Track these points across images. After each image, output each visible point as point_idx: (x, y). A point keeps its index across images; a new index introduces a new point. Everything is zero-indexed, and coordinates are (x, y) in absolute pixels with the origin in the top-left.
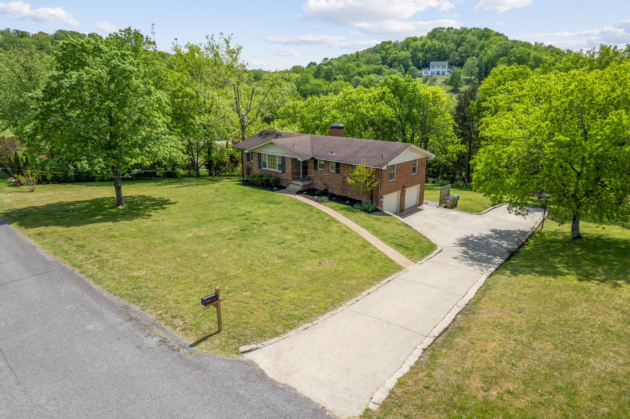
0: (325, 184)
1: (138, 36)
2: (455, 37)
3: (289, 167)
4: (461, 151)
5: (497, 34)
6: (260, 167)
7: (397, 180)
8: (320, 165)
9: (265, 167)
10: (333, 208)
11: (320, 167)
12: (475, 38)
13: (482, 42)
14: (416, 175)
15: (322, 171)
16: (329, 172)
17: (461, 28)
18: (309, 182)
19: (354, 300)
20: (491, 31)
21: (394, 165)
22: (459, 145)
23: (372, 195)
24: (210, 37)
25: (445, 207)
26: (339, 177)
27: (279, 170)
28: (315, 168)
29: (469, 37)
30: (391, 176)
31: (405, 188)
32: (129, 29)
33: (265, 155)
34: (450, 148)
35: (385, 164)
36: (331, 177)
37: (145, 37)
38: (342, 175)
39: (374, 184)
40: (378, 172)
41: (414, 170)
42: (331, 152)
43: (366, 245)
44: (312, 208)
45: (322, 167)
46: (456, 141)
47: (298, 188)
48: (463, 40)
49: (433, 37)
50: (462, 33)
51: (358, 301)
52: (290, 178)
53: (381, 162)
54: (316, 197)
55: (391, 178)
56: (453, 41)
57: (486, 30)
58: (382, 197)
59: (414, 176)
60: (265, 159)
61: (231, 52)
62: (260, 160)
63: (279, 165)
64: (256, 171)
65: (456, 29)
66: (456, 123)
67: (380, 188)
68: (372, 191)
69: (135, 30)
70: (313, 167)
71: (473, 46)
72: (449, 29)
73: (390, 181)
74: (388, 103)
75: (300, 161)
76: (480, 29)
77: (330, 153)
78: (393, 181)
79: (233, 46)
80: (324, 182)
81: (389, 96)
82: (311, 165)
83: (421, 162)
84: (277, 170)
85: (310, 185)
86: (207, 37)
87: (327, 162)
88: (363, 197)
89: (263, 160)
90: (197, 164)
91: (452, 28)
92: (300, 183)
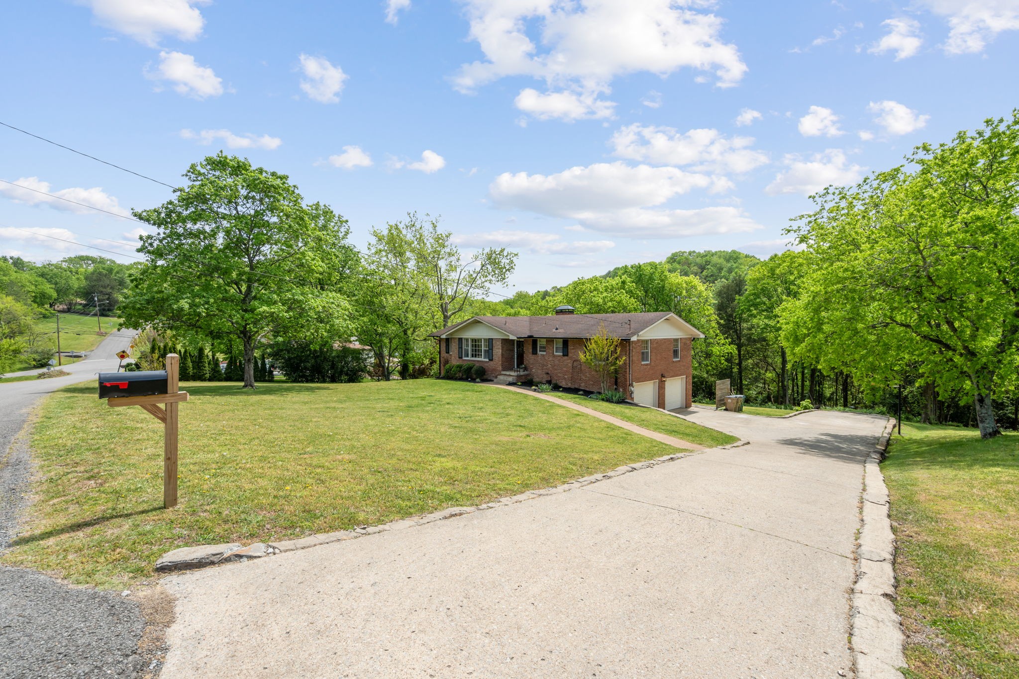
0: (548, 374)
1: (328, 213)
2: (699, 260)
3: (498, 351)
4: (731, 353)
5: (747, 256)
6: (461, 358)
7: (653, 364)
8: (541, 347)
9: (468, 356)
10: (559, 397)
11: (540, 351)
12: (722, 261)
13: (729, 265)
14: (679, 361)
15: (543, 356)
16: (554, 356)
17: (705, 251)
18: (526, 372)
19: (599, 476)
20: (740, 254)
21: (647, 341)
22: (727, 346)
23: (616, 379)
24: (411, 215)
25: (726, 410)
26: (568, 361)
27: (485, 358)
28: (535, 352)
29: (715, 259)
30: (644, 356)
31: (664, 377)
32: (318, 204)
33: (467, 340)
34: (716, 350)
35: (633, 334)
36: (557, 362)
37: (337, 216)
38: (571, 358)
39: (620, 361)
40: (625, 343)
41: (675, 353)
42: (557, 329)
43: (611, 427)
44: (526, 396)
45: (543, 348)
46: (722, 341)
47: (510, 379)
48: (708, 263)
49: (674, 262)
50: (706, 256)
51: (610, 477)
52: (500, 368)
53: (628, 332)
54: (534, 387)
55: (643, 360)
56: (696, 264)
57: (734, 252)
58: (631, 385)
59: (676, 362)
60: (467, 346)
61: (438, 239)
62: (460, 348)
63: (485, 350)
64: (455, 361)
65: (699, 253)
66: (721, 319)
67: (628, 370)
68: (616, 371)
69: (325, 206)
70: (531, 350)
71: (720, 269)
72: (690, 253)
73: (643, 363)
74: (630, 293)
75: (513, 341)
76: (727, 253)
77: (554, 330)
78: (647, 365)
79: (440, 230)
80: (547, 371)
81: (631, 285)
82: (528, 349)
83: (685, 344)
84: (482, 359)
85: (527, 375)
86: (409, 214)
87: (550, 340)
88: (603, 382)
89: (464, 347)
90: (388, 368)
91: (694, 252)
92: (512, 373)
